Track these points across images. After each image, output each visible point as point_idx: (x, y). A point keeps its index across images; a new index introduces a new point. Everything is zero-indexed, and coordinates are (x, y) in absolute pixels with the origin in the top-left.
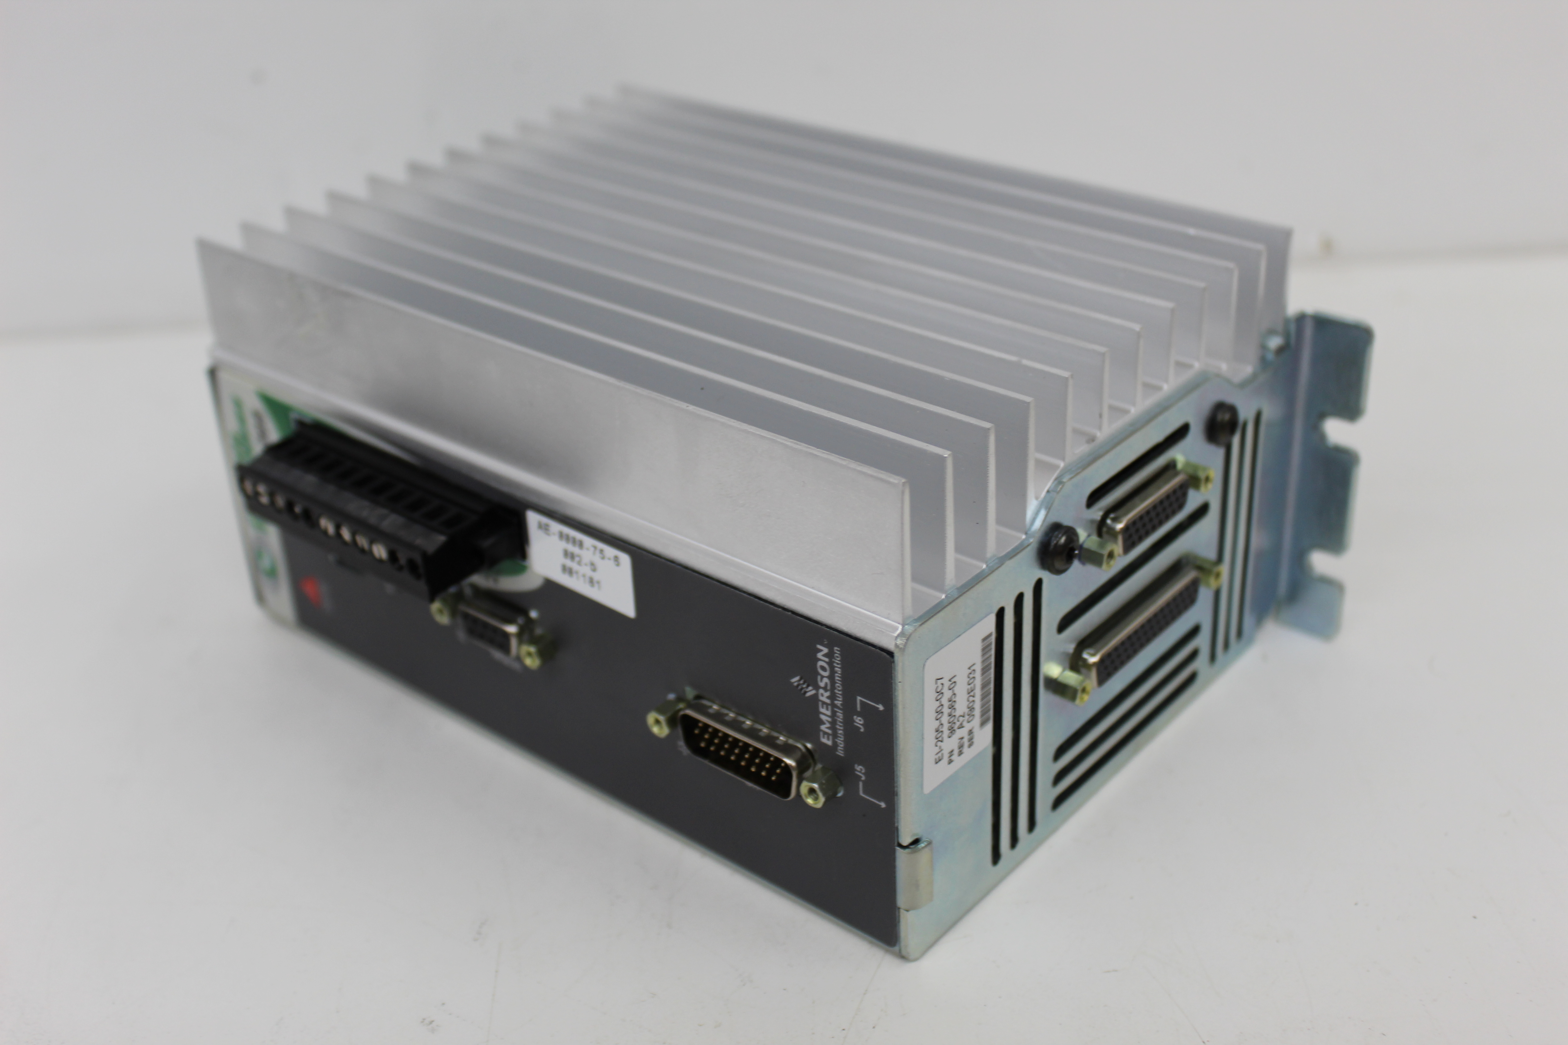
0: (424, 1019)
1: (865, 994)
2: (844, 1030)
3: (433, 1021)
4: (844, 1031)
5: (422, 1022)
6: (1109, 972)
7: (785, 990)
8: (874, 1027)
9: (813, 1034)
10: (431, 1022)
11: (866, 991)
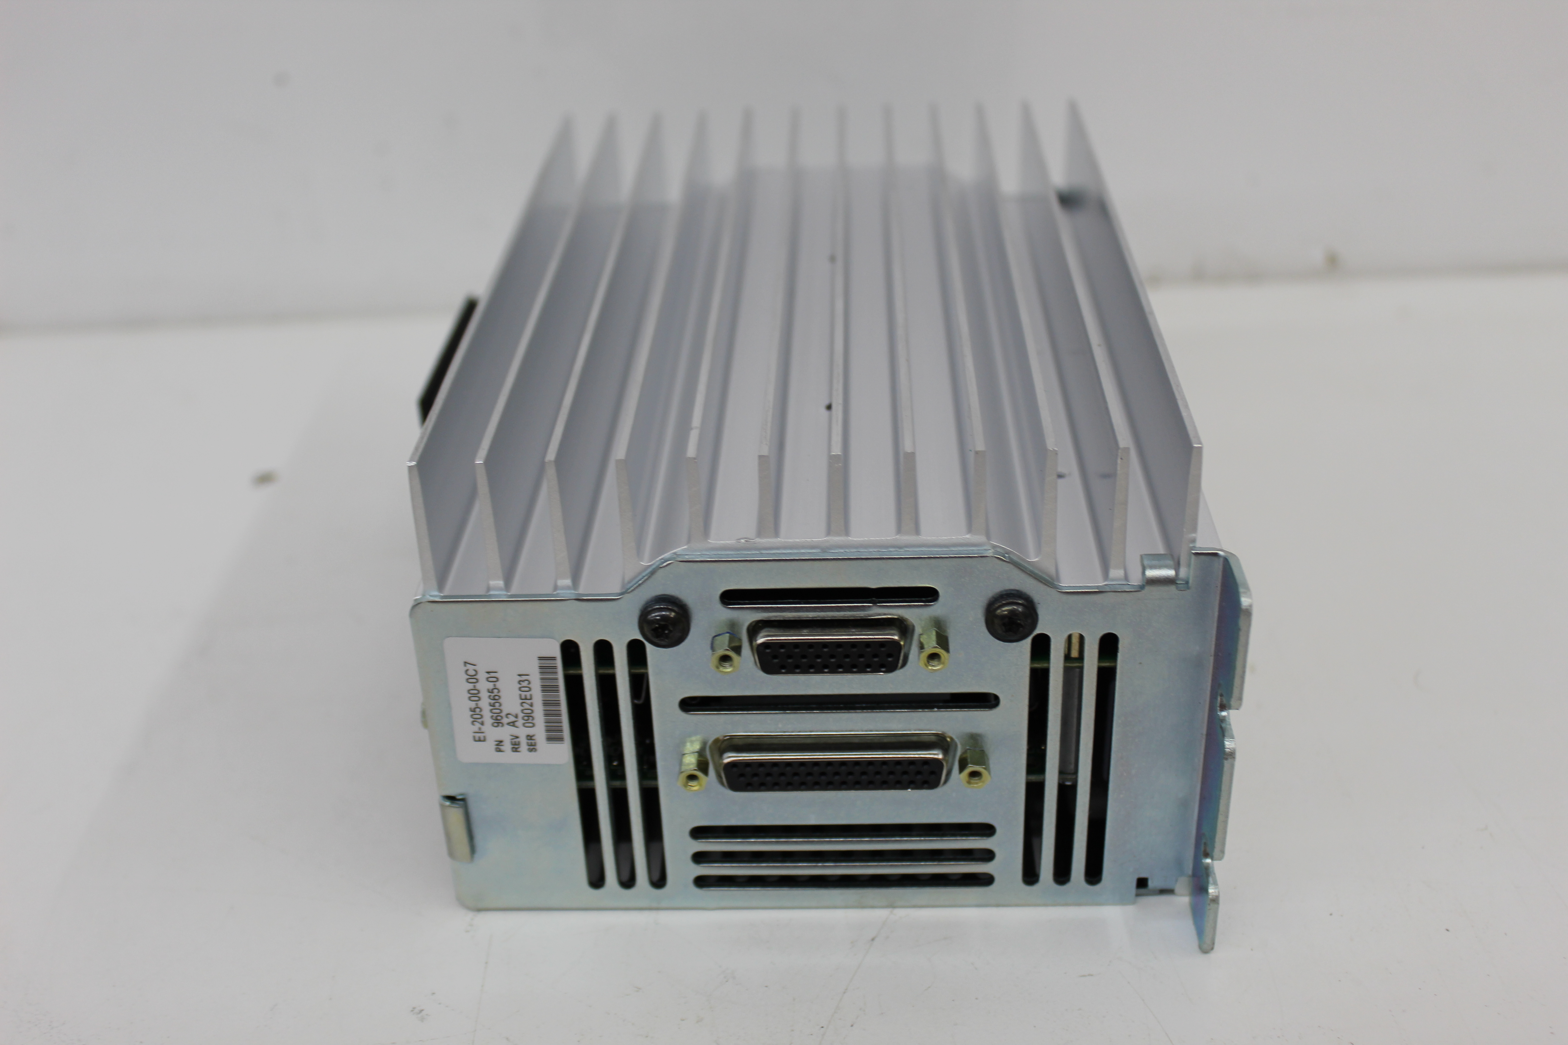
0: (414, 1008)
1: (844, 993)
2: (822, 1027)
3: (423, 1010)
4: (823, 1029)
5: (412, 1011)
6: (1084, 976)
7: (766, 987)
8: (852, 1026)
9: (793, 1030)
10: (421, 1011)
11: (846, 989)
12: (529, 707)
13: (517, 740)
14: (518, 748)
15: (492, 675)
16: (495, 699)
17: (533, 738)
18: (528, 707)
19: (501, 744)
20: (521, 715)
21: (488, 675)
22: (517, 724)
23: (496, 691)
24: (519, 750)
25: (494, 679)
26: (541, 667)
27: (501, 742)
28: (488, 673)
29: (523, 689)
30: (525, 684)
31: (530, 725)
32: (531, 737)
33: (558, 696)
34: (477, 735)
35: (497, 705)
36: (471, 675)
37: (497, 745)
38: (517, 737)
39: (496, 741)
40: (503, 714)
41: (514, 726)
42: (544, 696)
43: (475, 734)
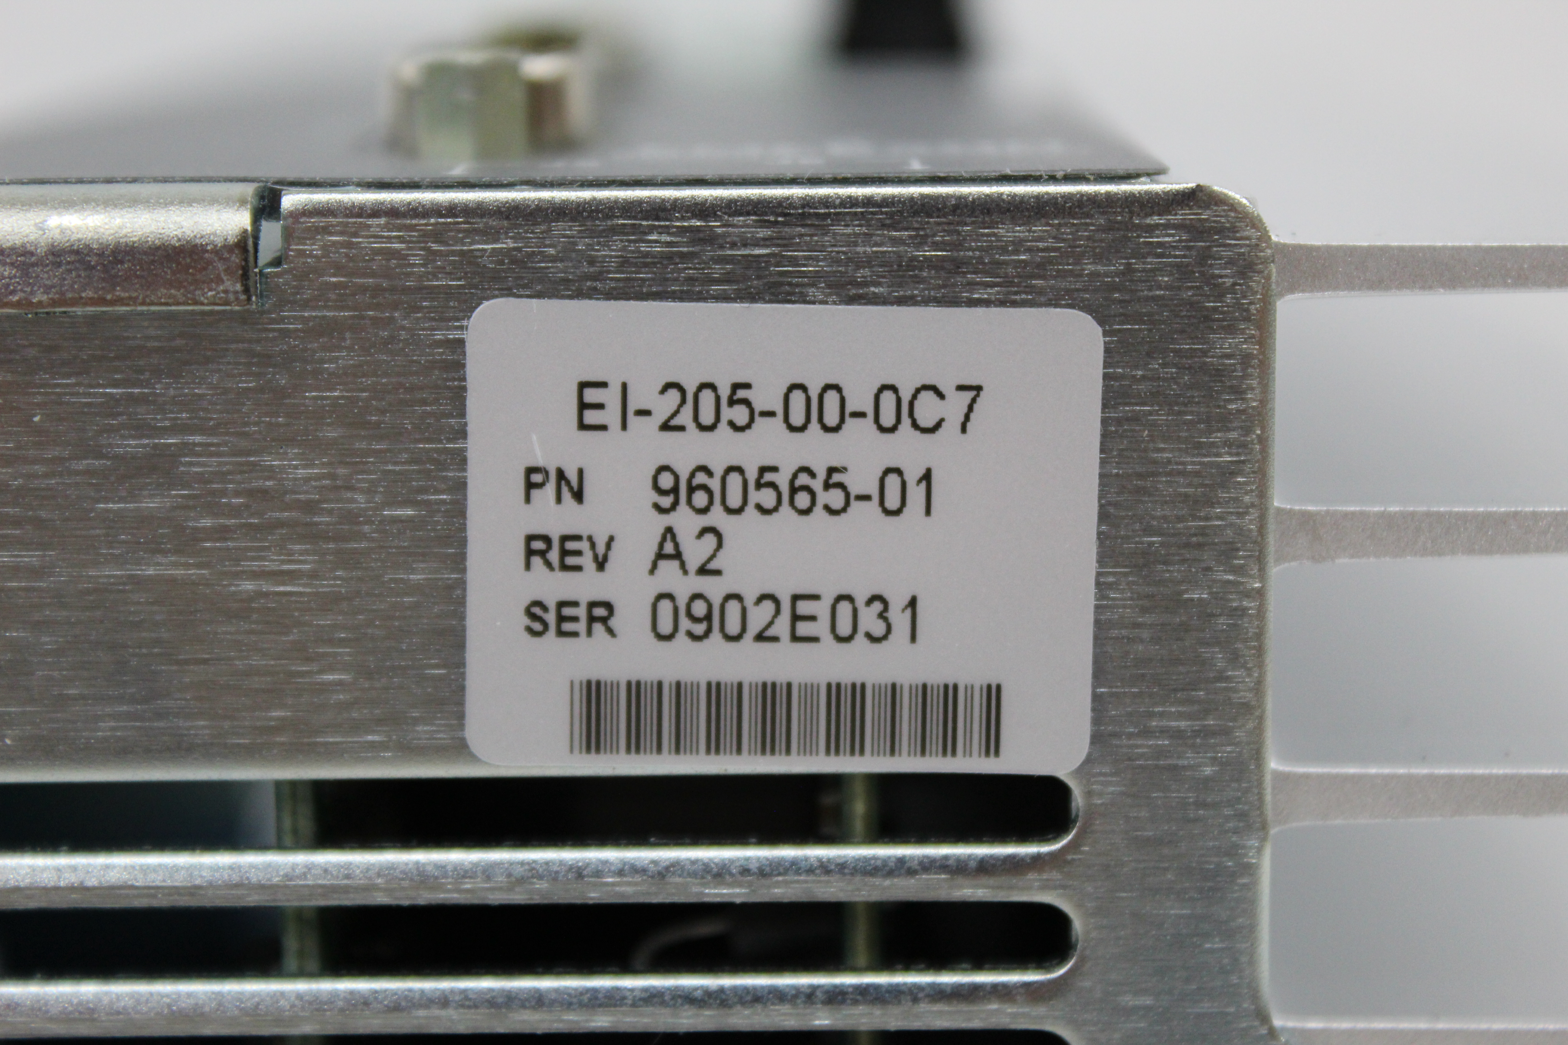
12: (754, 628)
13: (587, 561)
14: (549, 565)
15: (917, 494)
16: (794, 490)
17: (598, 627)
18: (755, 624)
19: (565, 489)
20: (715, 589)
21: (912, 476)
22: (669, 567)
23: (836, 498)
24: (537, 561)
25: (893, 502)
26: (950, 692)
27: (578, 496)
28: (927, 477)
29: (844, 609)
30: (869, 620)
31: (666, 627)
32: (604, 620)
33: (807, 749)
34: (610, 397)
35: (767, 498)
36: (917, 403)
37: (561, 475)
38: (601, 564)
39: (581, 472)
40: (717, 517)
41: (661, 556)
42: (809, 690)
43: (619, 389)
